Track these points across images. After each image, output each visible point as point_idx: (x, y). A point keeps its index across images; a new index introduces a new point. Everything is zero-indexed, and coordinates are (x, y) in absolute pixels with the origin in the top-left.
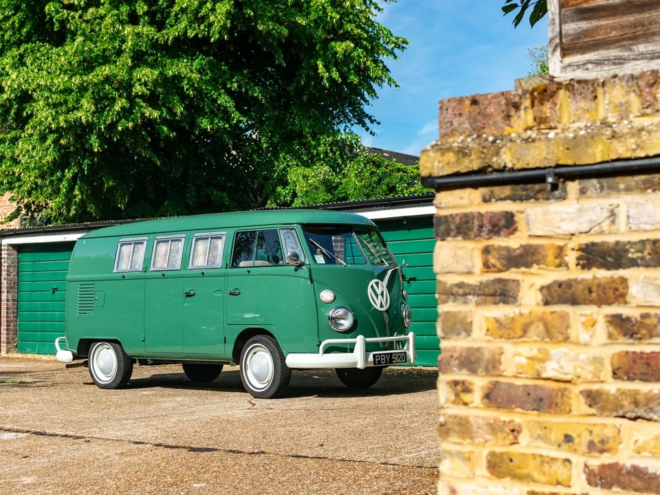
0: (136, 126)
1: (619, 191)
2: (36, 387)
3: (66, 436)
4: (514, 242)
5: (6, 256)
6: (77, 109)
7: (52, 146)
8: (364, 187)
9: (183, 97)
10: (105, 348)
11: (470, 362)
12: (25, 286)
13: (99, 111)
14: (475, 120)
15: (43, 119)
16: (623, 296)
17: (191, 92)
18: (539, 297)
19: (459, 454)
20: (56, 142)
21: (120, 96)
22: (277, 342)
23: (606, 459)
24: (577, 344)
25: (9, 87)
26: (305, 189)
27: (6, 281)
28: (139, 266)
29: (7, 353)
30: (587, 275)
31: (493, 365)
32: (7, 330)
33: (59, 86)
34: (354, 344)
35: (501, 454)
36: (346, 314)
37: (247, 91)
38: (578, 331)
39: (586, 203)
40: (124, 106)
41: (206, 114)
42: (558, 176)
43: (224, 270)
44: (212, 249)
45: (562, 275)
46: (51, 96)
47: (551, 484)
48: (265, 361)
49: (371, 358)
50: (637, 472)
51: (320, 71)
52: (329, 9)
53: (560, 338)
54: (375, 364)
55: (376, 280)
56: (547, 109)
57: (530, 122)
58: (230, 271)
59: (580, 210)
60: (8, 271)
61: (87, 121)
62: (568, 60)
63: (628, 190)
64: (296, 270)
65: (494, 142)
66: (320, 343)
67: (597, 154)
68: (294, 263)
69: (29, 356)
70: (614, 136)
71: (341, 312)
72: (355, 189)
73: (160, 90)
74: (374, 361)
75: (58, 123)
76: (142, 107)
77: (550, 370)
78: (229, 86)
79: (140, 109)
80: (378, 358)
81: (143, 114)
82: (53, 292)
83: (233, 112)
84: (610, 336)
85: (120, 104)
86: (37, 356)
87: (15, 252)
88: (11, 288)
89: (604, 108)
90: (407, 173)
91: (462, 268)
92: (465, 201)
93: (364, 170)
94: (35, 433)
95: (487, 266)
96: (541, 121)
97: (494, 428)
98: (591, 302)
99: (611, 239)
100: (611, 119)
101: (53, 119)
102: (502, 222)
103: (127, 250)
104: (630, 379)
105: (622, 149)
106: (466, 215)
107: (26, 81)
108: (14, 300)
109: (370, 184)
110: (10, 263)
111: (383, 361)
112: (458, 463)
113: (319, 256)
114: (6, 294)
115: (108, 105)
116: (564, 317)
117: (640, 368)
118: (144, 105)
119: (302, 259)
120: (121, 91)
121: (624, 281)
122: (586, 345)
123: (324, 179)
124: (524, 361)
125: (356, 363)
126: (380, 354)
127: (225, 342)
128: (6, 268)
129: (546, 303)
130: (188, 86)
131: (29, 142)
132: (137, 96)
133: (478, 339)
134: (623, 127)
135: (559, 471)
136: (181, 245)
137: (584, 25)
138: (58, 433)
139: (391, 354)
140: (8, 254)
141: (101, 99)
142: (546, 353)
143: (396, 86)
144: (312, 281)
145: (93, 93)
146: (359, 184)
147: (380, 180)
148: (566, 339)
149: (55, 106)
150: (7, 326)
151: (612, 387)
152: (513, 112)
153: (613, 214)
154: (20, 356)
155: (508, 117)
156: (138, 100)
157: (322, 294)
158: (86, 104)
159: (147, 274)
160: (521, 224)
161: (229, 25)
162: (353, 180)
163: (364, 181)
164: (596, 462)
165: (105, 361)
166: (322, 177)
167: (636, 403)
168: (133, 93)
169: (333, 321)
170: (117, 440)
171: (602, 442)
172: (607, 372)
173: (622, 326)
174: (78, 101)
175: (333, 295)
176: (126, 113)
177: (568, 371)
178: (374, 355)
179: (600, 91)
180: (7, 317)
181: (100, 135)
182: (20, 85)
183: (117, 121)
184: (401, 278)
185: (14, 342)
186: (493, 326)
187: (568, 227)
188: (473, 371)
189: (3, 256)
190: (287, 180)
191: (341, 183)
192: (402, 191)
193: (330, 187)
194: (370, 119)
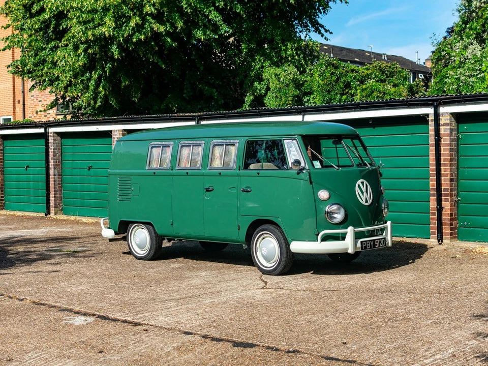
0: (146, 37)
2: (85, 257)
3: (125, 321)
5: (52, 141)
6: (102, 25)
7: (83, 54)
8: (326, 85)
9: (182, 14)
10: (140, 228)
12: (67, 164)
13: (118, 27)
15: (75, 34)
17: (189, 10)
20: (85, 50)
21: (134, 15)
22: (282, 230)
25: (50, 9)
26: (278, 86)
27: (53, 160)
28: (167, 164)
29: (55, 215)
32: (55, 197)
33: (88, 7)
34: (346, 234)
36: (339, 209)
37: (231, 8)
40: (138, 23)
41: (200, 27)
43: (238, 171)
44: (227, 153)
46: (82, 15)
48: (272, 245)
49: (359, 245)
54: (362, 249)
55: (362, 180)
58: (243, 172)
60: (54, 152)
61: (110, 35)
64: (298, 174)
66: (319, 234)
68: (297, 168)
69: (72, 218)
71: (335, 207)
72: (319, 86)
73: (165, 9)
74: (362, 247)
75: (87, 37)
76: (151, 23)
78: (217, 4)
79: (149, 25)
80: (364, 244)
81: (152, 29)
82: (89, 170)
83: (221, 25)
85: (135, 21)
86: (78, 218)
87: (59, 138)
88: (57, 165)
90: (359, 73)
93: (326, 71)
94: (99, 317)
101: (83, 34)
103: (156, 152)
107: (62, 4)
108: (59, 175)
109: (331, 83)
110: (55, 146)
111: (368, 246)
113: (316, 162)
114: (53, 170)
115: (125, 22)
118: (153, 21)
119: (303, 164)
120: (135, 11)
123: (293, 79)
125: (347, 249)
126: (366, 241)
127: (239, 229)
128: (52, 150)
130: (186, 6)
131: (65, 51)
132: (147, 14)
136: (200, 149)
138: (119, 318)
139: (374, 240)
140: (54, 140)
141: (120, 17)
143: (346, 2)
144: (311, 183)
145: (113, 13)
146: (322, 83)
147: (338, 79)
149: (85, 23)
150: (55, 194)
154: (65, 217)
156: (148, 17)
157: (319, 193)
158: (108, 21)
159: (174, 171)
162: (317, 79)
163: (326, 80)
165: (140, 238)
166: (292, 77)
168: (144, 12)
169: (328, 215)
170: (170, 329)
174: (101, 19)
175: (328, 194)
176: (139, 28)
178: (362, 242)
180: (55, 188)
181: (119, 46)
182: (57, 8)
183: (133, 34)
184: (379, 176)
185: (60, 206)
189: (50, 141)
190: (262, 77)
191: (306, 81)
192: (355, 88)
193: (298, 85)
194: (325, 29)
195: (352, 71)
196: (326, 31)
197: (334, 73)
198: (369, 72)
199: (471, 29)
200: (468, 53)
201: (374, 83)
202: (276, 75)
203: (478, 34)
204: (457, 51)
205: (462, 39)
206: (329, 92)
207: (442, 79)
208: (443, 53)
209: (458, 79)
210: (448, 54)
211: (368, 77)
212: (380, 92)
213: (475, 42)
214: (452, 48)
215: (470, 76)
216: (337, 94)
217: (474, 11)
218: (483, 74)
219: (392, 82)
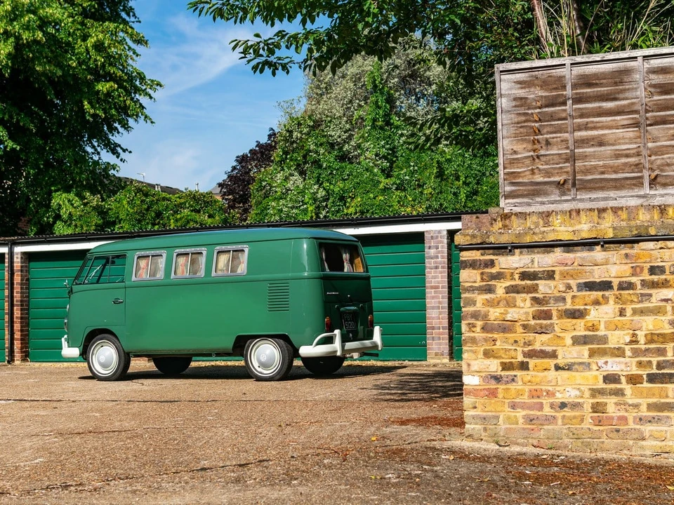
1: (535, 253)
4: (494, 271)
8: (136, 213)
11: (475, 316)
14: (478, 224)
16: (537, 290)
18: (504, 291)
19: (471, 351)
23: (530, 348)
24: (519, 307)
30: (523, 283)
31: (485, 316)
35: (489, 349)
38: (519, 303)
39: (522, 257)
42: (512, 247)
45: (513, 283)
47: (509, 359)
50: (542, 351)
51: (86, 107)
52: (93, 52)
53: (513, 305)
56: (507, 222)
57: (501, 226)
59: (520, 259)
62: (507, 201)
63: (538, 253)
65: (486, 233)
67: (528, 240)
70: (534, 233)
77: (509, 317)
83: (6, 141)
84: (532, 304)
89: (529, 223)
91: (472, 280)
92: (474, 255)
93: (135, 198)
95: (483, 280)
96: (505, 226)
97: (486, 340)
98: (524, 293)
99: (532, 270)
100: (532, 227)
102: (489, 263)
104: (539, 319)
105: (536, 238)
106: (474, 260)
109: (141, 211)
112: (471, 354)
116: (514, 298)
117: (543, 315)
121: (537, 285)
122: (523, 308)
123: (96, 206)
124: (498, 314)
129: (507, 293)
133: (479, 306)
134: (537, 230)
135: (513, 353)
137: (513, 188)
142: (507, 311)
143: (152, 122)
146: (132, 211)
147: (149, 207)
148: (515, 306)
151: (533, 322)
152: (494, 222)
153: (533, 261)
155: (492, 224)
160: (497, 264)
161: (10, 64)
164: (526, 349)
167: (541, 328)
171: (529, 342)
172: (530, 317)
173: (536, 301)
177: (516, 317)
179: (528, 217)
186: (485, 302)
187: (515, 265)
188: (477, 320)
190: (50, 203)
191: (110, 209)
192: (168, 217)
193: (102, 212)
194: (122, 148)
195: (164, 199)
196: (124, 151)
197: (145, 200)
198: (182, 201)
199: (291, 160)
200: (290, 185)
201: (189, 213)
202: (69, 201)
203: (298, 165)
204: (278, 181)
205: (283, 170)
206: (139, 221)
207: (263, 210)
208: (264, 184)
209: (281, 211)
210: (269, 184)
211: (181, 206)
212: (196, 222)
213: (296, 174)
214: (272, 178)
215: (292, 208)
216: (148, 223)
217: (294, 142)
218: (305, 206)
219: (208, 213)
